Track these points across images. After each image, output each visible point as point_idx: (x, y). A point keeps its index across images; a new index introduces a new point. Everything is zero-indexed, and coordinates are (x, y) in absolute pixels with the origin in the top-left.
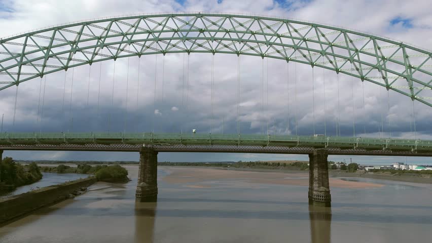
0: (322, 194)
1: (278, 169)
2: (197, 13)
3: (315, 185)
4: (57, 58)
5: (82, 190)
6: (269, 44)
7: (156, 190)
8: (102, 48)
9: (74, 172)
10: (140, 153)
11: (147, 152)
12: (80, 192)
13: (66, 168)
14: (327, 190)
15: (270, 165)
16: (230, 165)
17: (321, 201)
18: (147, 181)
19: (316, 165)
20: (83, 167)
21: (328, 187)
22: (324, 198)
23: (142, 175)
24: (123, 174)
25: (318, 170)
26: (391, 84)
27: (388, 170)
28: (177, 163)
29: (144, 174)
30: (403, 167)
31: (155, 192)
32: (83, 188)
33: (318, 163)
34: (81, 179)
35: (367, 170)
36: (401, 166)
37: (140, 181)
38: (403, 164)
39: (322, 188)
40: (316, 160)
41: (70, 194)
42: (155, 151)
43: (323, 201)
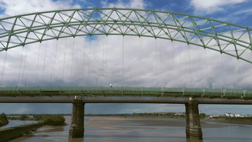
0: (196, 130)
1: (158, 117)
2: (113, 8)
3: (191, 125)
4: (16, 36)
5: (33, 131)
6: (161, 28)
7: (84, 129)
8: (48, 30)
9: (30, 120)
10: (73, 104)
11: (77, 103)
12: (31, 132)
13: (26, 117)
14: (200, 128)
15: (152, 115)
16: (128, 115)
17: (196, 135)
18: (77, 123)
19: (191, 111)
20: (36, 117)
21: (200, 126)
22: (198, 133)
23: (74, 119)
24: (62, 120)
25: (193, 114)
26: (240, 55)
27: (223, 117)
28: (96, 115)
29: (75, 118)
30: (232, 116)
31: (82, 131)
32: (34, 129)
33: (193, 109)
34: (33, 123)
35: (211, 117)
36: (230, 115)
37: (73, 123)
38: (231, 114)
39: (196, 127)
40: (190, 107)
41: (24, 133)
42: (83, 102)
43: (197, 135)
